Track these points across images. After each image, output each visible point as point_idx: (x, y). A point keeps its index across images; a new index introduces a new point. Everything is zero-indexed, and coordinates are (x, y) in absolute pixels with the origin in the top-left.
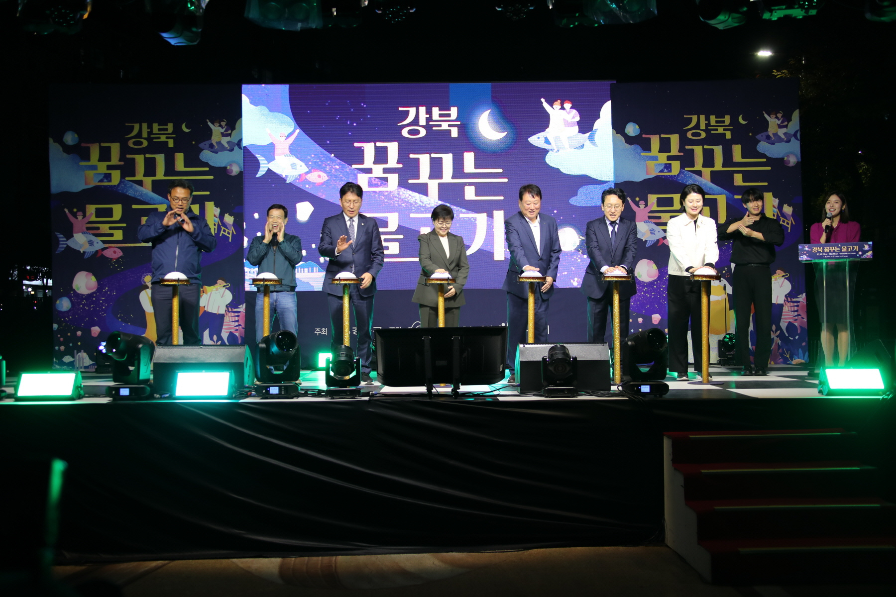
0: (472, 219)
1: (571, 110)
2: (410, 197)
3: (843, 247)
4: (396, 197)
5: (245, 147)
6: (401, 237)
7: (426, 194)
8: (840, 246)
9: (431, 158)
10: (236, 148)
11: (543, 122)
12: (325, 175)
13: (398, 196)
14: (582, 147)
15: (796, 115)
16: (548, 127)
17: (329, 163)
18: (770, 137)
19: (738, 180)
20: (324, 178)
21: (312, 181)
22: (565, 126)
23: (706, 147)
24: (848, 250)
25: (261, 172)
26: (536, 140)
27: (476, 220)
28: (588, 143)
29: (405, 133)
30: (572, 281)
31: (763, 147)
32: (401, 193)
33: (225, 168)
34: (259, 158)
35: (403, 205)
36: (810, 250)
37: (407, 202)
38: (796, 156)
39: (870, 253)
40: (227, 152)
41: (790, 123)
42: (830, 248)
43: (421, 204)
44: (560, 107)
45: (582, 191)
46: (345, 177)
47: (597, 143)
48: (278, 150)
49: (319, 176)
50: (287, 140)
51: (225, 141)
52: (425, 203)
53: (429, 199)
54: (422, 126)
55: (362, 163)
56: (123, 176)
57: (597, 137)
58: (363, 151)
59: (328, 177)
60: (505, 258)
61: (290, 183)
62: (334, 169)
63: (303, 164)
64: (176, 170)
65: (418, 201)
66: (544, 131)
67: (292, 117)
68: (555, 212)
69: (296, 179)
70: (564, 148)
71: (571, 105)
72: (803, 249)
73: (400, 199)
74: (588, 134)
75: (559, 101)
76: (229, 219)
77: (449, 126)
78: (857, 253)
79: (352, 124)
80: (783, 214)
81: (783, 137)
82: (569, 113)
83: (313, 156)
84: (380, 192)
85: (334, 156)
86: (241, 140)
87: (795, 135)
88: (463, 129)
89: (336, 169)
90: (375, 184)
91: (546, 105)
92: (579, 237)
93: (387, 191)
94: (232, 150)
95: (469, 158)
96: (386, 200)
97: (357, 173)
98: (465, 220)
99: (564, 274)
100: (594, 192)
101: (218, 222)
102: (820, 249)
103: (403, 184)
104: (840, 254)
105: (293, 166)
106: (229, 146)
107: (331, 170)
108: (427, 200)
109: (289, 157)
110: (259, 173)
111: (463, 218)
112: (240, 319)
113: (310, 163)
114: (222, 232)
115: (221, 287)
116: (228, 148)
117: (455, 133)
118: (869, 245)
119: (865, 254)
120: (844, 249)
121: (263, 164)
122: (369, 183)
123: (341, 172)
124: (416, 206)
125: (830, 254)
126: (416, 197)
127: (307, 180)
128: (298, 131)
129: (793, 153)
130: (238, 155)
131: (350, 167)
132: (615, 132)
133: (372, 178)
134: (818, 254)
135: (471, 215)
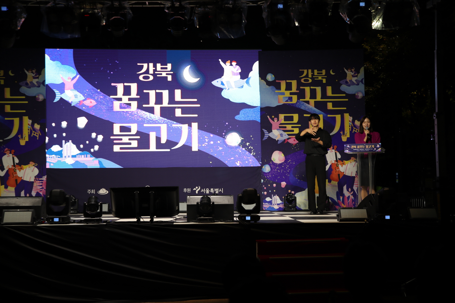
0: (179, 127)
1: (236, 66)
2: (144, 114)
3: (366, 146)
4: (136, 115)
5: (47, 85)
6: (139, 137)
7: (153, 113)
8: (365, 145)
9: (156, 92)
10: (42, 85)
11: (220, 73)
12: (94, 102)
13: (137, 114)
14: (242, 87)
15: (362, 70)
16: (223, 75)
17: (97, 94)
18: (348, 82)
19: (330, 106)
20: (94, 103)
21: (87, 105)
22: (233, 75)
23: (312, 87)
24: (369, 147)
25: (57, 99)
26: (216, 83)
27: (182, 128)
28: (245, 85)
29: (141, 78)
30: (236, 163)
31: (344, 87)
32: (139, 113)
33: (35, 97)
34: (55, 91)
35: (140, 119)
36: (350, 147)
37: (142, 117)
38: (362, 93)
39: (380, 149)
40: (36, 88)
41: (359, 74)
42: (360, 146)
43: (150, 119)
44: (230, 64)
45: (242, 112)
46: (106, 103)
47: (251, 85)
48: (66, 87)
49: (91, 102)
50: (73, 81)
51: (35, 81)
52: (153, 118)
53: (155, 116)
54: (151, 74)
55: (116, 95)
57: (251, 81)
58: (117, 88)
59: (96, 102)
60: (198, 150)
61: (74, 106)
62: (99, 98)
63: (81, 95)
64: (5, 97)
65: (148, 117)
66: (221, 77)
67: (75, 67)
68: (227, 123)
69: (78, 103)
70: (232, 88)
71: (236, 63)
72: (346, 146)
73: (138, 116)
74: (246, 80)
75: (229, 61)
76: (37, 127)
77: (167, 74)
78: (374, 149)
79: (110, 72)
80: (355, 125)
81: (355, 82)
82: (235, 68)
83: (87, 90)
84: (126, 111)
85: (100, 91)
86: (44, 81)
87: (362, 81)
88: (174, 76)
89: (101, 98)
90: (124, 107)
91: (222, 63)
92: (240, 138)
93: (131, 111)
94: (39, 86)
95: (178, 93)
96: (130, 116)
97: (113, 100)
98: (176, 128)
99: (231, 159)
100: (249, 113)
101: (31, 128)
102: (355, 147)
103: (140, 107)
104: (365, 149)
105: (76, 96)
106: (37, 84)
107: (98, 99)
108: (154, 117)
109: (73, 91)
110: (55, 100)
111: (174, 127)
112: (43, 184)
113: (86, 95)
114: (33, 134)
115: (32, 166)
116: (37, 85)
117: (170, 78)
118: (379, 145)
119: (377, 149)
120: (367, 147)
121: (58, 95)
122: (120, 106)
123: (104, 100)
124: (147, 120)
125: (360, 149)
126: (147, 115)
127: (84, 104)
128: (78, 76)
129: (360, 91)
130: (43, 90)
131: (109, 97)
132: (260, 78)
133: (122, 103)
134: (354, 149)
135: (179, 125)
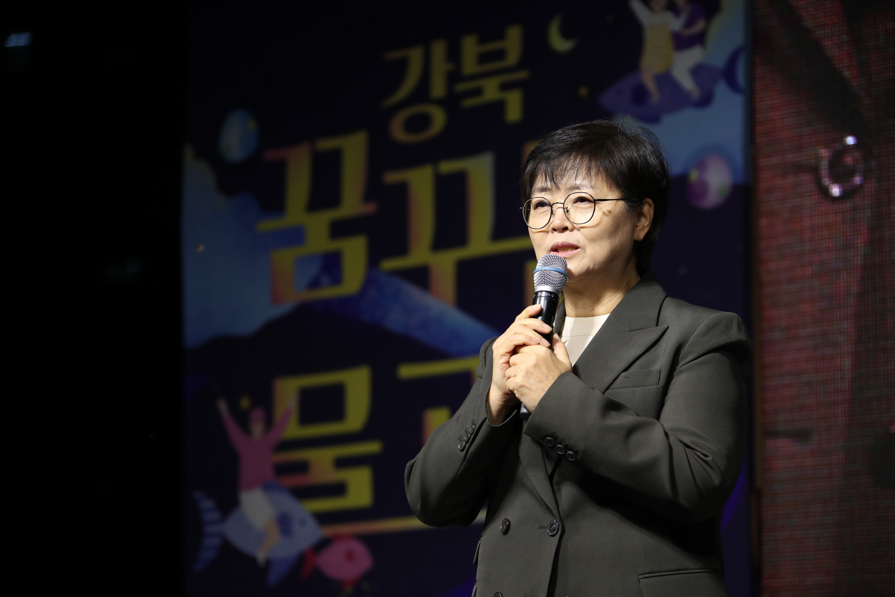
33: (686, 178)
56: (374, 258)
94: (705, 101)
